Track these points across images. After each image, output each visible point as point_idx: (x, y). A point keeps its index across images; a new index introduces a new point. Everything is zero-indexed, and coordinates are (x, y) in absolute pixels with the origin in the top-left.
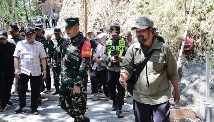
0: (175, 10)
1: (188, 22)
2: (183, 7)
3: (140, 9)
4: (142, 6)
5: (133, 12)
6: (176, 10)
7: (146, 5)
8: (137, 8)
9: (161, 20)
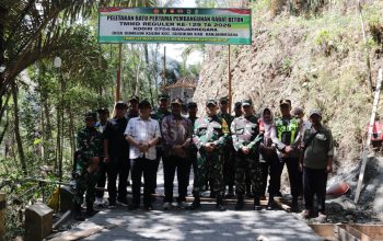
0: (355, 85)
1: (376, 101)
2: (367, 81)
3: (305, 84)
4: (307, 80)
5: (294, 89)
6: (357, 85)
7: (313, 79)
8: (301, 83)
9: (335, 98)
